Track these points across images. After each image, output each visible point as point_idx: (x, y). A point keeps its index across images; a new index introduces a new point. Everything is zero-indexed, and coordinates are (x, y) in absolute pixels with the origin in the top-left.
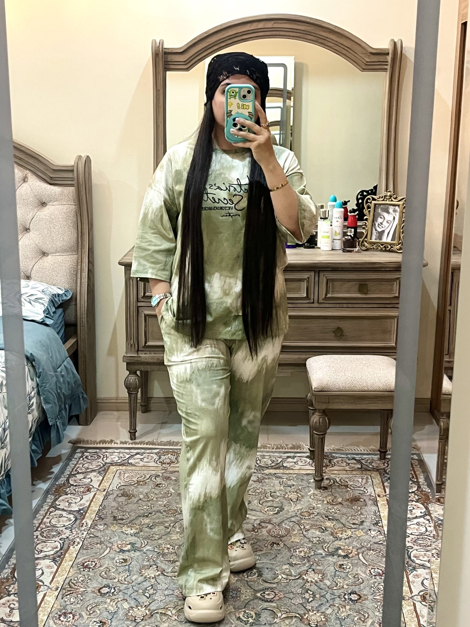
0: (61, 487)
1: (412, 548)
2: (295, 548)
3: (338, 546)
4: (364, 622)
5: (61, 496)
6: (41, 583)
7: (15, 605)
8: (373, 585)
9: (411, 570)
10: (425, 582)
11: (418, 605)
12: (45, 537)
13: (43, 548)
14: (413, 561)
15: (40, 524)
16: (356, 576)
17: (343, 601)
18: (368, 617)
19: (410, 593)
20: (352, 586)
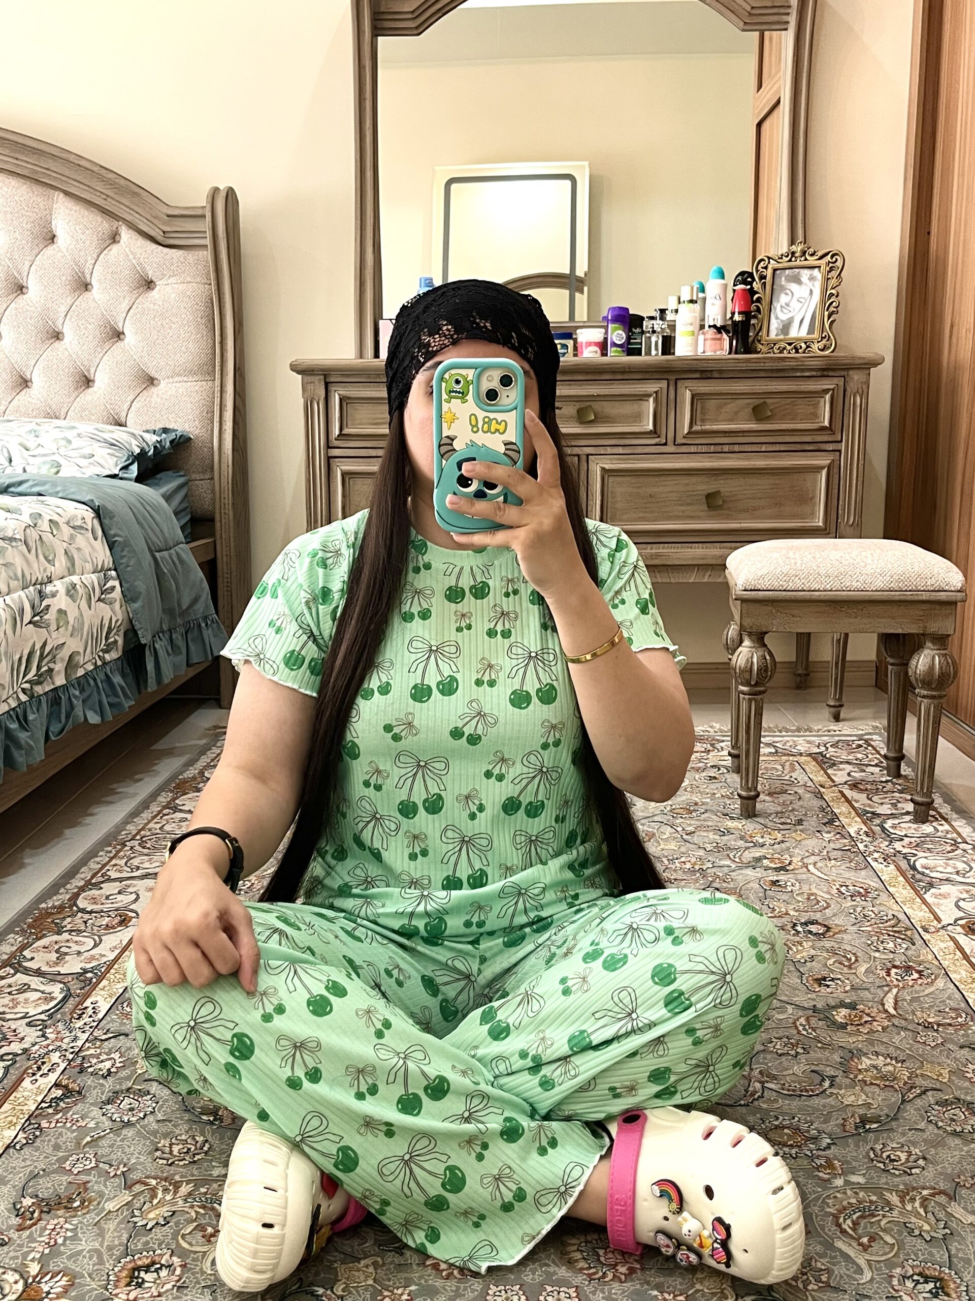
0: (187, 782)
1: (915, 855)
2: (671, 858)
3: (761, 854)
4: (850, 967)
5: (186, 794)
6: (134, 915)
7: (70, 947)
8: (852, 911)
9: (924, 887)
10: (961, 904)
11: (963, 940)
12: (149, 848)
13: (142, 863)
14: (923, 874)
15: (140, 831)
16: (812, 898)
17: (794, 935)
18: (856, 960)
19: (935, 922)
20: (807, 912)
